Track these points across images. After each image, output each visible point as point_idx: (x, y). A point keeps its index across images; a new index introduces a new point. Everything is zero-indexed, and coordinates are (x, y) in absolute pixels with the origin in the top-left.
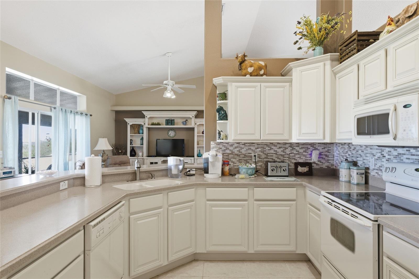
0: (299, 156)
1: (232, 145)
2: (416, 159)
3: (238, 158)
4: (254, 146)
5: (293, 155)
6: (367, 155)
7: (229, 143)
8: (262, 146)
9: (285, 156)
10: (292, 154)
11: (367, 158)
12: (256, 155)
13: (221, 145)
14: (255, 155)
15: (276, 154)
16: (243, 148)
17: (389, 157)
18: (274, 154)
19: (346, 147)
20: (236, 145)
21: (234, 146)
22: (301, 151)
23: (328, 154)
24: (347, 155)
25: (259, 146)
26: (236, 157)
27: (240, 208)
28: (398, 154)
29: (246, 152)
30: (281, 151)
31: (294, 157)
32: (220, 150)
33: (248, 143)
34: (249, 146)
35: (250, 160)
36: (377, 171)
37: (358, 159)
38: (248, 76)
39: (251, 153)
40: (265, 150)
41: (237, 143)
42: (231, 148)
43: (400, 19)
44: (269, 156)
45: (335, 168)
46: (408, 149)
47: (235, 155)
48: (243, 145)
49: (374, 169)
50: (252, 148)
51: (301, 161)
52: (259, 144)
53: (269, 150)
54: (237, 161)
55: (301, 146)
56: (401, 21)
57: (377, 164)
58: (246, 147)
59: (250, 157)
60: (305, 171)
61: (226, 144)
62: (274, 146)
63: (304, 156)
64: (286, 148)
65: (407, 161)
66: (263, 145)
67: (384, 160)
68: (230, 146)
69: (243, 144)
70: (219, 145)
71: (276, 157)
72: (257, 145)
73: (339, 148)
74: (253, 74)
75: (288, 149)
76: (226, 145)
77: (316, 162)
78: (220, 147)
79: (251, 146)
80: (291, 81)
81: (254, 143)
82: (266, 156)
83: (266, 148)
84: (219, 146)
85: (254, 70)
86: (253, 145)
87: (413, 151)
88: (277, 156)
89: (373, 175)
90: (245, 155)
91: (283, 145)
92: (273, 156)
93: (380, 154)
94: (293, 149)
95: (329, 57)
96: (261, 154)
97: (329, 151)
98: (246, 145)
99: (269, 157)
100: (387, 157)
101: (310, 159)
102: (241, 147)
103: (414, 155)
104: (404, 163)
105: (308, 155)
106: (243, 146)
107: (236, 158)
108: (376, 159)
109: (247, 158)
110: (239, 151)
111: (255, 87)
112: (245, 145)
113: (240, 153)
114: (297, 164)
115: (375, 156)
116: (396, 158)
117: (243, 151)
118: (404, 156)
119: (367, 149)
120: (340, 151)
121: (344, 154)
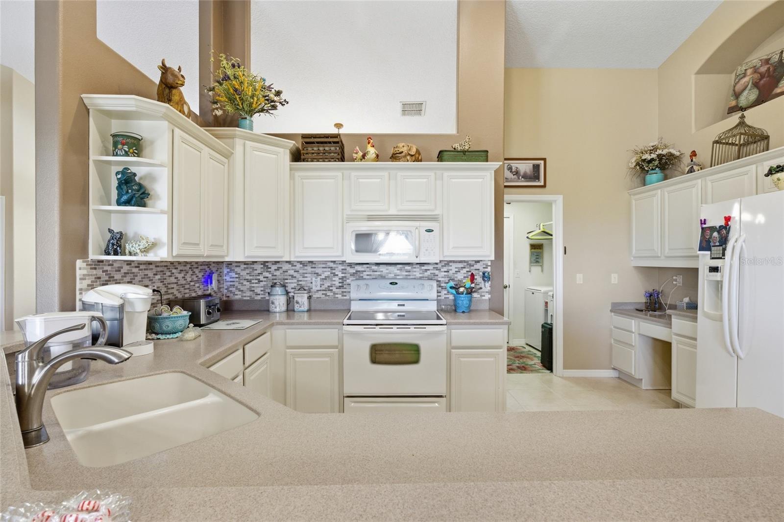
0: (198, 285)
2: (378, 275)
4: (152, 269)
5: (193, 283)
6: (306, 275)
8: (161, 269)
9: (186, 287)
10: (192, 281)
11: (305, 279)
12: (156, 287)
13: (99, 269)
16: (137, 276)
17: (343, 275)
18: (176, 283)
19: (259, 268)
21: (123, 271)
23: (220, 278)
24: (261, 278)
25: (158, 269)
28: (356, 271)
30: (182, 278)
32: (98, 283)
33: (144, 263)
34: (144, 269)
36: (324, 292)
37: (286, 281)
42: (117, 277)
43: (404, 153)
44: (169, 289)
45: (225, 299)
49: (320, 290)
50: (150, 273)
51: (200, 293)
53: (169, 276)
55: (199, 268)
56: (403, 154)
57: (323, 285)
58: (141, 272)
62: (175, 268)
63: (202, 284)
65: (368, 277)
66: (163, 266)
67: (336, 279)
70: (95, 269)
71: (177, 290)
72: (156, 267)
73: (237, 270)
75: (188, 272)
76: (108, 268)
77: (212, 293)
78: (97, 274)
79: (148, 269)
81: (151, 263)
83: (165, 274)
86: (151, 267)
87: (374, 268)
88: (178, 288)
89: (317, 298)
91: (184, 266)
92: (174, 288)
93: (329, 273)
94: (193, 273)
95: (292, 145)
96: (161, 285)
97: (221, 274)
98: (141, 266)
100: (341, 275)
101: (207, 288)
102: (134, 273)
103: (376, 271)
104: (365, 279)
106: (137, 270)
108: (323, 279)
112: (139, 267)
115: (321, 275)
116: (354, 275)
118: (364, 273)
119: (306, 268)
120: (240, 274)
121: (251, 278)
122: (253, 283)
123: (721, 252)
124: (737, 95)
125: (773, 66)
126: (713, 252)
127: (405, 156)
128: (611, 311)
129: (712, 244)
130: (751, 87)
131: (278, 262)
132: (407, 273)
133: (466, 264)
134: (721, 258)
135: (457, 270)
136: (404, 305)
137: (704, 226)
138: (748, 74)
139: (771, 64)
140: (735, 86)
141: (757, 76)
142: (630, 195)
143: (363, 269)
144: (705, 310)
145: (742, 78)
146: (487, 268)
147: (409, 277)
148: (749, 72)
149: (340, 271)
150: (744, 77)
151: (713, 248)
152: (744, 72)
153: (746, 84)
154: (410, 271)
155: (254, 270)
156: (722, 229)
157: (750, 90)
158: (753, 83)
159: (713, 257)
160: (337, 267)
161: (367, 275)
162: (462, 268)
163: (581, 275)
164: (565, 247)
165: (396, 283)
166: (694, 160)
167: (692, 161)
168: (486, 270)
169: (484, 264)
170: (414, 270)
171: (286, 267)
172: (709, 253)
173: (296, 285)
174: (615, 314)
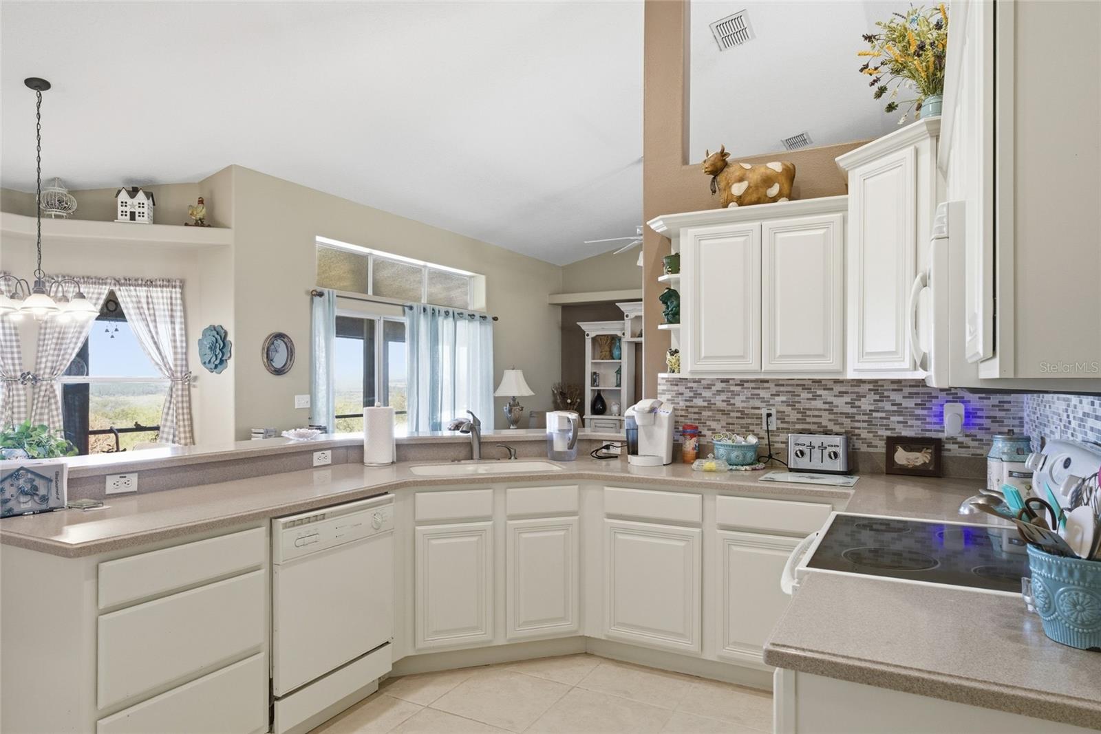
0: (901, 419)
1: (709, 387)
3: (724, 420)
5: (883, 415)
7: (702, 381)
8: (789, 389)
9: (857, 418)
10: (878, 411)
12: (773, 411)
13: (681, 385)
14: (769, 412)
15: (830, 411)
16: (739, 395)
18: (825, 410)
20: (719, 386)
21: (714, 388)
22: (910, 403)
23: (1002, 414)
25: (782, 389)
26: (719, 416)
27: (682, 544)
29: (745, 405)
30: (846, 403)
31: (885, 422)
32: (680, 399)
33: (752, 381)
34: (753, 388)
35: (757, 425)
38: (733, 207)
39: (759, 408)
40: (797, 399)
41: (722, 382)
42: (707, 394)
44: (809, 416)
47: (718, 411)
48: (736, 385)
50: (763, 393)
51: (906, 433)
52: (781, 382)
53: (808, 399)
54: (722, 427)
55: (907, 391)
58: (745, 390)
59: (757, 418)
60: (918, 464)
61: (694, 382)
62: (824, 389)
63: (918, 418)
64: (860, 396)
66: (793, 385)
68: (704, 388)
69: (739, 382)
70: (677, 385)
71: (830, 420)
72: (776, 385)
74: (747, 199)
75: (865, 397)
76: (694, 385)
77: (959, 439)
78: (678, 391)
79: (759, 388)
80: (844, 209)
81: (767, 381)
82: (800, 416)
83: (800, 396)
84: (676, 388)
85: (749, 187)
86: (766, 385)
88: (832, 417)
90: (742, 412)
91: (852, 386)
92: (821, 416)
94: (883, 398)
96: (788, 410)
97: (1006, 406)
98: (746, 385)
99: (808, 420)
101: (937, 427)
102: (733, 391)
105: (929, 416)
106: (738, 388)
107: (719, 420)
109: (749, 421)
110: (727, 401)
111: (745, 233)
112: (743, 385)
113: (730, 408)
114: (893, 443)
117: (738, 402)
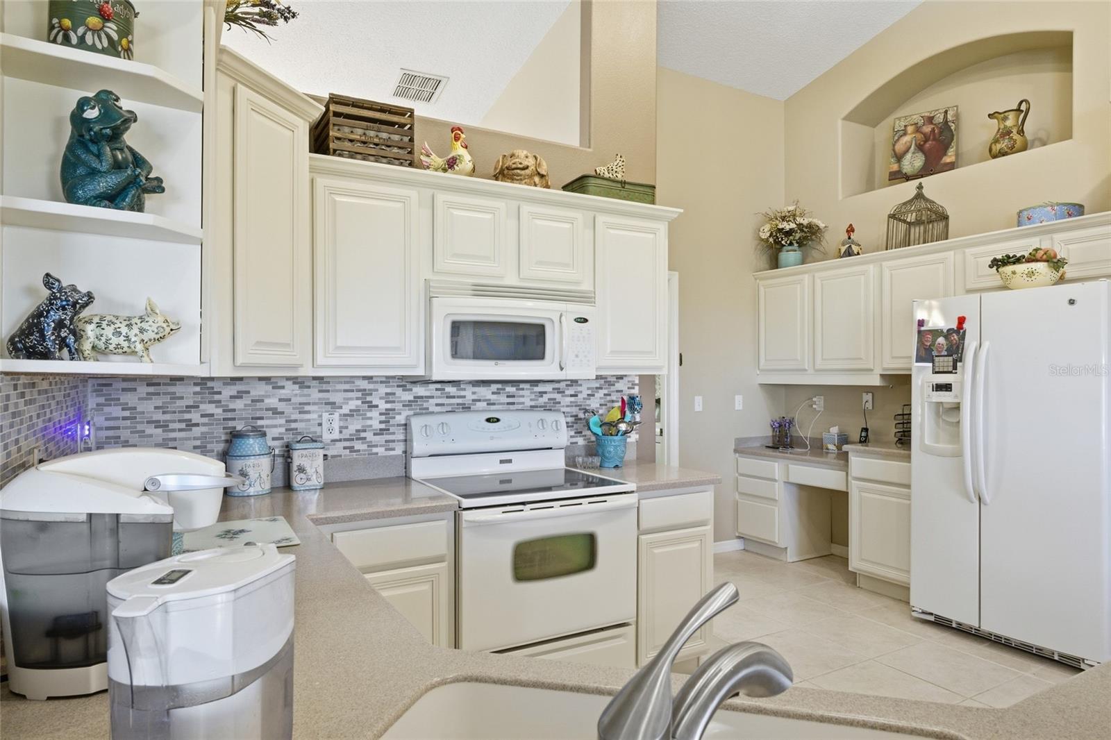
2: (458, 404)
6: (307, 408)
11: (306, 416)
17: (389, 406)
24: (195, 417)
28: (415, 397)
36: (347, 444)
37: (260, 423)
43: (530, 169)
46: (439, 386)
49: (340, 440)
56: (528, 172)
57: (347, 428)
65: (438, 409)
67: (374, 414)
87: (450, 390)
93: (359, 402)
95: (318, 115)
100: (383, 406)
103: (454, 397)
104: (432, 413)
108: (345, 415)
115: (341, 408)
116: (411, 405)
118: (431, 400)
119: (306, 391)
120: (135, 408)
121: (168, 417)
122: (174, 430)
123: (951, 364)
124: (899, 158)
125: (937, 127)
126: (937, 364)
127: (531, 176)
128: (736, 451)
129: (935, 353)
130: (915, 149)
131: (241, 379)
132: (511, 400)
133: (602, 382)
134: (951, 372)
135: (590, 392)
136: (510, 461)
137: (922, 329)
138: (909, 132)
139: (935, 124)
140: (894, 145)
141: (919, 136)
142: (756, 279)
143: (428, 394)
144: (926, 442)
145: (901, 136)
146: (634, 388)
147: (511, 407)
148: (910, 129)
149: (381, 398)
150: (905, 134)
151: (937, 359)
152: (903, 128)
153: (908, 144)
154: (514, 396)
155: (174, 397)
156: (951, 334)
157: (914, 153)
158: (916, 144)
159: (937, 370)
160: (377, 390)
161: (437, 405)
162: (597, 388)
163: (701, 397)
164: (681, 354)
165: (498, 420)
166: (852, 237)
167: (849, 238)
168: (632, 391)
169: (629, 381)
170: (521, 393)
171: (259, 390)
172: (931, 365)
173: (283, 430)
174: (741, 455)
